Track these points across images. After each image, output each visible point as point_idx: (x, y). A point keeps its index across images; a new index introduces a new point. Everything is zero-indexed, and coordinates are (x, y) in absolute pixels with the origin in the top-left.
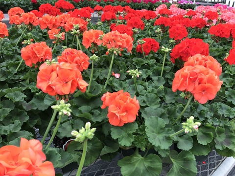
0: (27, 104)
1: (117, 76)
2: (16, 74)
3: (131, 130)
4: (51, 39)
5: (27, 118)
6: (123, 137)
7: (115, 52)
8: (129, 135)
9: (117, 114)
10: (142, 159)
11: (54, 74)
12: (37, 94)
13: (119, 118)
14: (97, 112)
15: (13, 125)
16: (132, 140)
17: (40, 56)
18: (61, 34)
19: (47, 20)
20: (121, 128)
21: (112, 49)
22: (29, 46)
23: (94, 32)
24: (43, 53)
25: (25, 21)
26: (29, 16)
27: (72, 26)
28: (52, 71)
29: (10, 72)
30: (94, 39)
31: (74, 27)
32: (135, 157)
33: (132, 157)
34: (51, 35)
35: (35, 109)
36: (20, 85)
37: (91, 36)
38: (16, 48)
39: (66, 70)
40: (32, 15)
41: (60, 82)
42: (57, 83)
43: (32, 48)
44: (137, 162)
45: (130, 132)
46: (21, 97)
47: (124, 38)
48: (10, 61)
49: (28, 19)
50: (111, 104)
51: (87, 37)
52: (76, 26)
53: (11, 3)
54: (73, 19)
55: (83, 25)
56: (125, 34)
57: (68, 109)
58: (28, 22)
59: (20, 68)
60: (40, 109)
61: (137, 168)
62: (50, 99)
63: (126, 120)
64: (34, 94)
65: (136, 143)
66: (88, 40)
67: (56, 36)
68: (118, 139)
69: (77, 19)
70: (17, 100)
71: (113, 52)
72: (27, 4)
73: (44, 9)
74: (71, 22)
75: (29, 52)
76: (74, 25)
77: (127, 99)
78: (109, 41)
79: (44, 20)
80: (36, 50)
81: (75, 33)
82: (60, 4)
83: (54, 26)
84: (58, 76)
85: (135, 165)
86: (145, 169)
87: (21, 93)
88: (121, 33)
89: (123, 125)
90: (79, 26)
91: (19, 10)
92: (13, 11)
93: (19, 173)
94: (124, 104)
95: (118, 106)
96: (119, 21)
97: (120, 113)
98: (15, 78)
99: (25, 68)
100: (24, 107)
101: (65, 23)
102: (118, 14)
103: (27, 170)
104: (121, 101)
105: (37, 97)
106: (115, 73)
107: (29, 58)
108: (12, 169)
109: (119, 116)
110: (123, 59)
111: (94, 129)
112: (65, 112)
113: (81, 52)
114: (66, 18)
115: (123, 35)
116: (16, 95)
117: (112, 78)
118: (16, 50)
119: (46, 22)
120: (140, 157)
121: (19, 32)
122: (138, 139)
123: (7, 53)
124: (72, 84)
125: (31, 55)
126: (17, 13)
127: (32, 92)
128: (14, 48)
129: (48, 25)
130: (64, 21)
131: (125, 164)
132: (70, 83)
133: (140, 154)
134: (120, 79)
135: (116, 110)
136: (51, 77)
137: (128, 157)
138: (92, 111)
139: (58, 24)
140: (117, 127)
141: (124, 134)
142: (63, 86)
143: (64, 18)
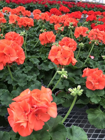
0: (39, 65)
1: (92, 57)
2: (34, 48)
3: (99, 94)
4: (56, 30)
5: (39, 74)
6: (93, 97)
7: (95, 42)
8: (98, 97)
9: (92, 83)
10: (102, 113)
11: (59, 52)
12: (44, 61)
13: (93, 85)
14: (78, 78)
15: (33, 76)
16: (99, 101)
17: (49, 40)
18: (62, 28)
19: (54, 18)
20: (93, 91)
21: (94, 40)
22: (44, 33)
23: (83, 28)
24: (51, 38)
25: (42, 18)
26: (45, 15)
27: (68, 23)
28: (58, 50)
29: (32, 47)
30: (82, 32)
31: (70, 24)
32: (97, 111)
33: (95, 110)
34: (56, 28)
35: (43, 69)
36: (36, 54)
37: (80, 31)
38: (35, 33)
39: (67, 51)
40: (46, 15)
41: (62, 58)
42: (61, 58)
43: (45, 35)
44: (98, 113)
45: (98, 95)
46: (37, 62)
47: (102, 34)
48: (32, 40)
49: (44, 17)
50: (89, 76)
51: (78, 31)
52: (71, 23)
53: (34, 6)
54: (70, 18)
55: (75, 23)
56: (103, 31)
57: (66, 74)
58: (44, 19)
59: (37, 45)
60: (45, 70)
61: (98, 117)
62: (52, 65)
63: (97, 88)
64: (43, 61)
65: (101, 102)
66: (78, 33)
67: (59, 28)
68: (90, 97)
69: (72, 19)
70: (35, 63)
71: (94, 42)
72: (42, 8)
73: (53, 11)
74: (69, 21)
75: (44, 37)
76: (70, 22)
77: (100, 74)
78: (92, 35)
79: (52, 18)
80: (48, 36)
81: (71, 28)
82: (62, 9)
83: (58, 22)
84: (61, 54)
85: (97, 115)
86: (103, 119)
87: (37, 60)
88: (100, 30)
89: (94, 90)
90: (73, 24)
91: (39, 11)
92: (36, 12)
93: (42, 106)
94: (98, 78)
95: (94, 78)
96: (98, 22)
97: (95, 83)
98: (34, 50)
99: (39, 46)
100: (38, 67)
101: (64, 21)
102: (97, 17)
103: (46, 105)
104: (96, 75)
105: (45, 63)
106: (91, 56)
107: (43, 40)
108: (39, 103)
109: (93, 84)
110: (97, 47)
111: (82, 90)
112: (65, 76)
113: (73, 40)
114: (65, 18)
115: (101, 32)
116: (35, 60)
117: (89, 58)
118: (35, 34)
119: (54, 20)
120: (101, 111)
121: (37, 24)
122: (103, 100)
123: (31, 35)
124: (69, 60)
125: (44, 38)
126: (38, 13)
127: (42, 59)
128: (34, 33)
129: (54, 21)
130: (64, 20)
131: (91, 113)
132: (68, 59)
133: (101, 109)
134: (94, 60)
135: (92, 80)
136: (57, 54)
137: (92, 109)
138: (75, 77)
139: (60, 21)
140: (91, 90)
141: (94, 95)
142: (63, 60)
143: (64, 18)
